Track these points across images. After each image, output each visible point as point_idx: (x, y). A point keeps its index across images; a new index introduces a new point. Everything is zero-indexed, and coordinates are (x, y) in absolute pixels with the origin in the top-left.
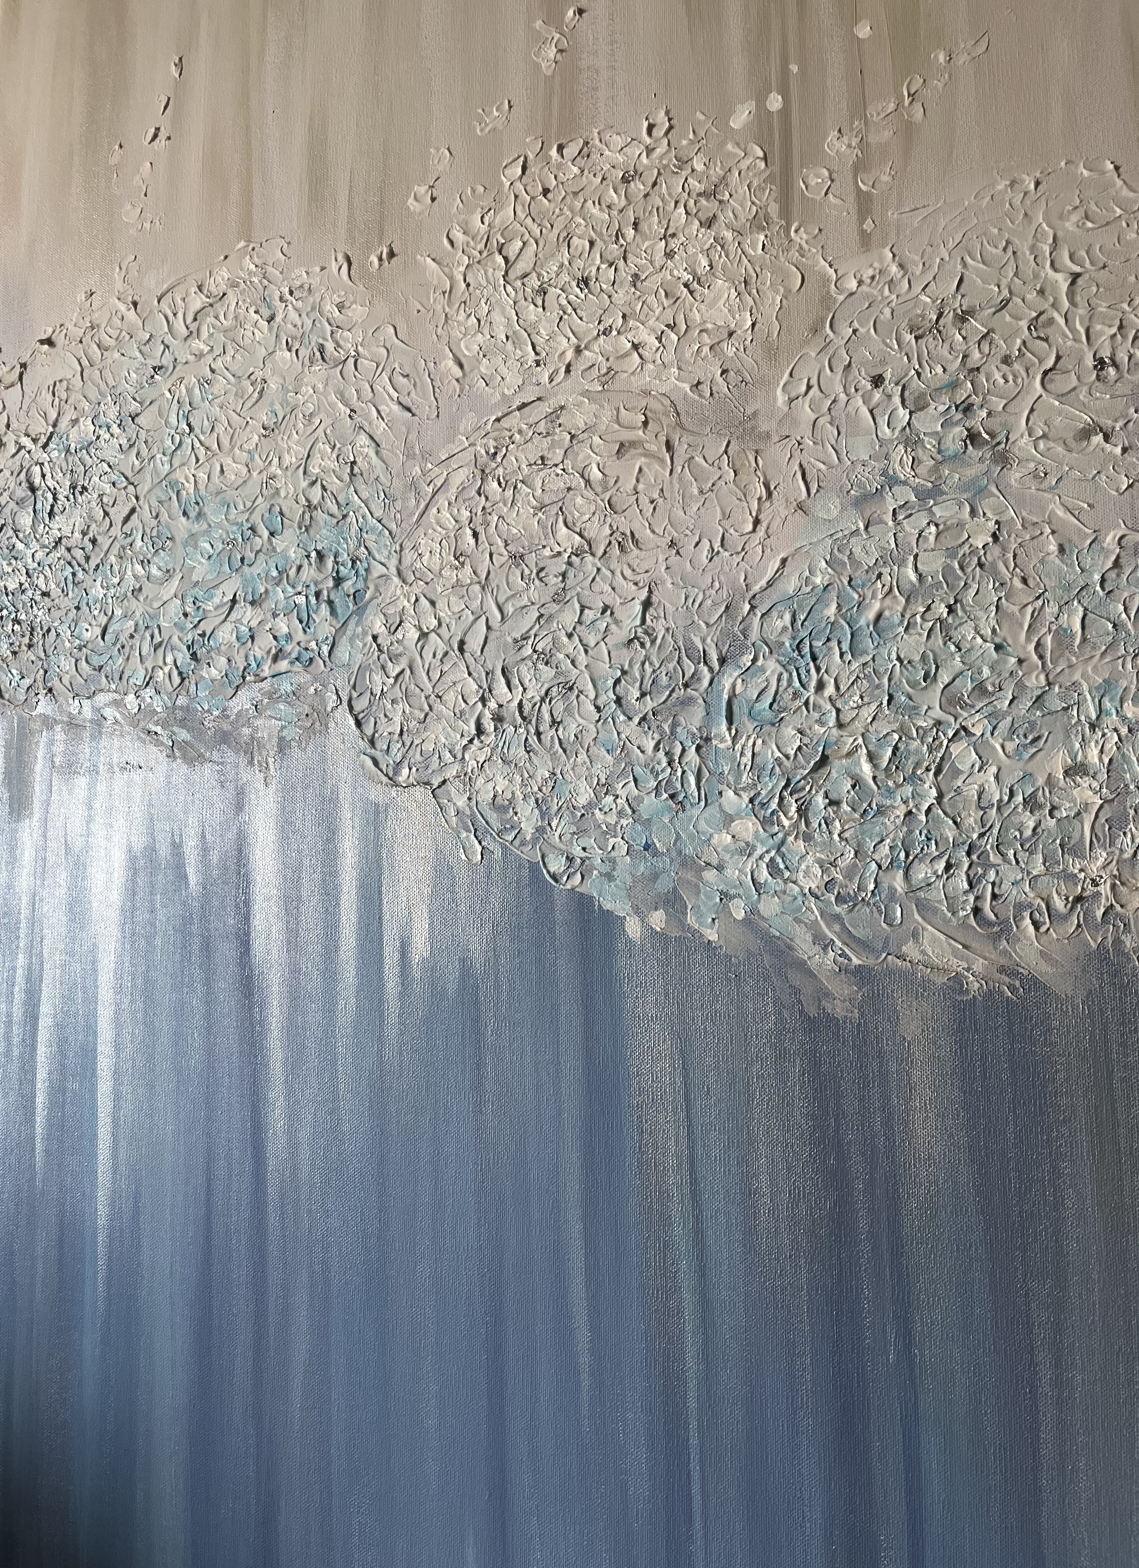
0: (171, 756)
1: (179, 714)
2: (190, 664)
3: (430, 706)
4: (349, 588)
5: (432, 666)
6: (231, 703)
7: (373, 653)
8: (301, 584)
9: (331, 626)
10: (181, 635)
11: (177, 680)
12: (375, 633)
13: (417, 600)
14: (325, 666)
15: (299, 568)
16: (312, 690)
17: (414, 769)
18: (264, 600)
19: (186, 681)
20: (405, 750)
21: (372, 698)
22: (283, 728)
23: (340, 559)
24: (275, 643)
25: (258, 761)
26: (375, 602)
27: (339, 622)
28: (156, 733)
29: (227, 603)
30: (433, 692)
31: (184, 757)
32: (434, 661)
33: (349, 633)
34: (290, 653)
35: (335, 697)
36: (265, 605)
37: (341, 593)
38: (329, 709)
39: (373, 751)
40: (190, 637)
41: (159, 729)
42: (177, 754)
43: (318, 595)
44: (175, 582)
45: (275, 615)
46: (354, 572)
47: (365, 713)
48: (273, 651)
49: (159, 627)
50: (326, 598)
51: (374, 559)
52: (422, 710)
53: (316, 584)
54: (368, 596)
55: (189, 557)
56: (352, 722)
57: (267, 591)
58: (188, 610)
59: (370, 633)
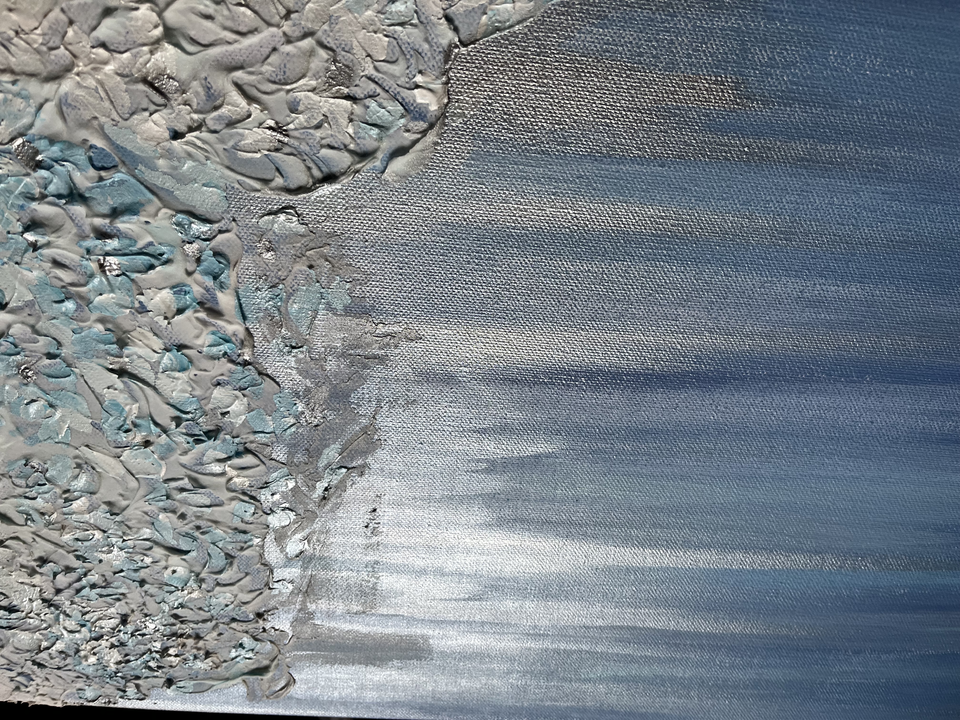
0: (362, 470)
1: (300, 457)
2: (224, 440)
3: (305, 35)
4: (87, 178)
5: (229, 24)
6: (287, 384)
7: (204, 142)
8: (85, 262)
9: (156, 215)
10: (179, 452)
11: (248, 460)
12: (167, 135)
13: (103, 45)
14: (227, 231)
15: (57, 263)
16: (268, 255)
17: (419, 79)
18: (118, 326)
19: (252, 446)
20: (383, 94)
21: (287, 150)
22: (329, 307)
23: (37, 191)
24: (188, 313)
25: (380, 348)
26: (109, 129)
27: (150, 201)
28: (326, 489)
29: (124, 383)
30: (278, 26)
31: (365, 453)
32: (219, 18)
33: (169, 184)
34: (207, 290)
35: (282, 217)
36: (127, 325)
37: (95, 194)
38: (302, 229)
39: (380, 155)
40: (181, 439)
41: (321, 486)
42: (360, 462)
43: (102, 235)
44: (94, 456)
45: (143, 310)
46: (57, 167)
47: (312, 165)
48: (202, 315)
49: (167, 481)
50: (107, 221)
51: (31, 126)
52: (311, 53)
53: (83, 237)
54: (99, 143)
55: (53, 435)
56: (326, 189)
57: (102, 320)
58: (139, 439)
59: (167, 144)
